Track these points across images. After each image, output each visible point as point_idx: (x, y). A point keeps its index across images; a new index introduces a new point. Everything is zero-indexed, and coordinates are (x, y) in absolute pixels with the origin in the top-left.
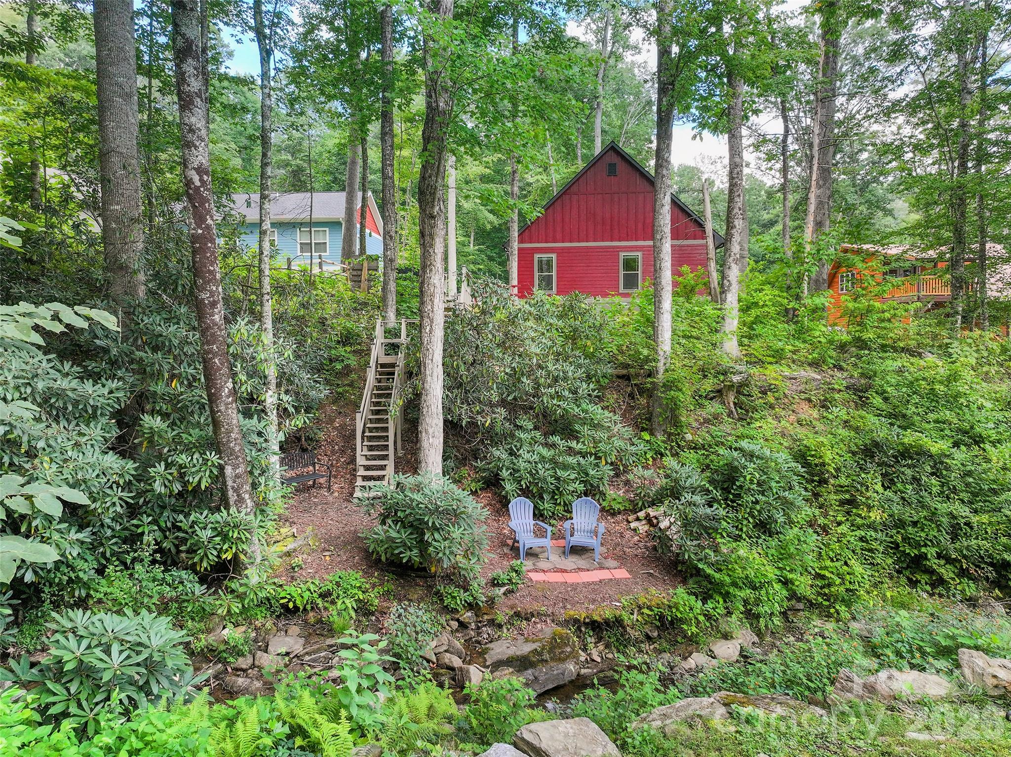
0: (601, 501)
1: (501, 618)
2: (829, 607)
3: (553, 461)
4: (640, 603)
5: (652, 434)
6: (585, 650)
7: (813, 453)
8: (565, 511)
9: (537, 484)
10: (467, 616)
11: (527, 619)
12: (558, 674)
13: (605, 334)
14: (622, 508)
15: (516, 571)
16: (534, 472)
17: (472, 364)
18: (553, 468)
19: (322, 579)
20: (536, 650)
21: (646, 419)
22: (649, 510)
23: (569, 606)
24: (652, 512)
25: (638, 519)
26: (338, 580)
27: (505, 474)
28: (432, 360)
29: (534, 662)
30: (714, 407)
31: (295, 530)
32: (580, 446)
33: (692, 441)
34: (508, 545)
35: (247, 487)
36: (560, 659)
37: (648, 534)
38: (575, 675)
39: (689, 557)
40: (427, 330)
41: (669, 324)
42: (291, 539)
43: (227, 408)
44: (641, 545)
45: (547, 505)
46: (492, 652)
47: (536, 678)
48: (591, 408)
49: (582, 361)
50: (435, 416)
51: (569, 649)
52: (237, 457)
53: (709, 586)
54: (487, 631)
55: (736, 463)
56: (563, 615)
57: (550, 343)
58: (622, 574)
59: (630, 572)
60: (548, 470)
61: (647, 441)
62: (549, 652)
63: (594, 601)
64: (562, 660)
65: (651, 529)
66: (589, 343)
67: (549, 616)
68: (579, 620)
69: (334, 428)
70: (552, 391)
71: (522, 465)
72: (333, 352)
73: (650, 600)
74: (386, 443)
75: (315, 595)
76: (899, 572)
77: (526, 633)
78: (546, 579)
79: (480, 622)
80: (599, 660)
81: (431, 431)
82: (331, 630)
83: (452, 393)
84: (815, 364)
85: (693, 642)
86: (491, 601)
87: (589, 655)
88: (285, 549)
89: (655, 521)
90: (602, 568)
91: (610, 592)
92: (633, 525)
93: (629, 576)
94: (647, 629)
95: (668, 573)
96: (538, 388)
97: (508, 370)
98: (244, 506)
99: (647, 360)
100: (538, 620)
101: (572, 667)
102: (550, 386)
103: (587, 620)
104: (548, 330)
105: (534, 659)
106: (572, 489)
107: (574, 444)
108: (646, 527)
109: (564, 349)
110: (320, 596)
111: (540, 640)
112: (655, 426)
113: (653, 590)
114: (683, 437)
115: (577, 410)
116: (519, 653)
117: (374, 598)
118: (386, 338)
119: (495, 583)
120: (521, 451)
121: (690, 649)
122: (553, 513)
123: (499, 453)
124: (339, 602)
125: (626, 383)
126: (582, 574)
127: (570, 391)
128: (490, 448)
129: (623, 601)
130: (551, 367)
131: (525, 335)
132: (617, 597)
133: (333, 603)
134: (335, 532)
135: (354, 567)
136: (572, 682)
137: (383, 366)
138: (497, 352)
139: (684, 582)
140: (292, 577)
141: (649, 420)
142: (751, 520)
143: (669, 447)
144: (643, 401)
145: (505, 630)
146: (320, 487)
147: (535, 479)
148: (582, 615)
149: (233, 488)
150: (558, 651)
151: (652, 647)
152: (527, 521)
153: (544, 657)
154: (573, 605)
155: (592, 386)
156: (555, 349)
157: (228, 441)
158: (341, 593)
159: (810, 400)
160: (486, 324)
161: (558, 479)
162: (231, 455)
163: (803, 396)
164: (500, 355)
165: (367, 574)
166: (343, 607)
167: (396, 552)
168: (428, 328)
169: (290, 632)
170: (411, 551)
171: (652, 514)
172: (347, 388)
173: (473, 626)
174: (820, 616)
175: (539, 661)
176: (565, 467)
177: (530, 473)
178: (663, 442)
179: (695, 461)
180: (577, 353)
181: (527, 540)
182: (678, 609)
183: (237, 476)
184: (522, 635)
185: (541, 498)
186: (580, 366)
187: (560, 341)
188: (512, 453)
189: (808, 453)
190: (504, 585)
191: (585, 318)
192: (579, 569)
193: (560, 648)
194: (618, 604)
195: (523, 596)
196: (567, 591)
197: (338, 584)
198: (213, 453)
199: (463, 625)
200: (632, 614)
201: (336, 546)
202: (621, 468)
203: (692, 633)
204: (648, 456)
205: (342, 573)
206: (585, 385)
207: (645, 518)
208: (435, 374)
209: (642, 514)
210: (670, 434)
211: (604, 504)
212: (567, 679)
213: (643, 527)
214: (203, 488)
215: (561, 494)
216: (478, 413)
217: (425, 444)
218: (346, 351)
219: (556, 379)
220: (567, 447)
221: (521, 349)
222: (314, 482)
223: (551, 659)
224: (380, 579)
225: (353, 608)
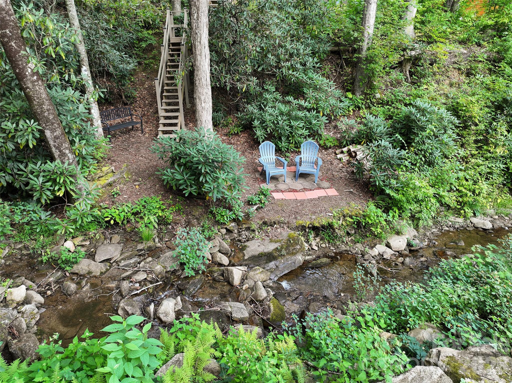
0: (318, 140)
1: (254, 226)
2: (460, 209)
3: (289, 114)
4: (345, 213)
5: (353, 93)
6: (307, 242)
7: (464, 108)
8: (295, 147)
9: (278, 131)
10: (232, 225)
11: (272, 226)
12: (291, 263)
13: (326, 20)
14: (332, 145)
15: (264, 194)
16: (276, 122)
17: (232, 45)
18: (289, 120)
19: (133, 203)
20: (277, 248)
21: (350, 83)
22: (351, 147)
23: (299, 218)
24: (352, 148)
25: (342, 152)
26: (144, 204)
27: (256, 123)
28: (200, 42)
29: (276, 257)
30: (395, 75)
31: (113, 168)
32: (307, 104)
33: (380, 99)
34: (258, 171)
35: (67, 145)
36: (292, 253)
37: (349, 162)
38: (302, 262)
39: (379, 183)
40: (195, 17)
41: (374, 12)
42: (111, 174)
43: (34, 85)
44: (344, 170)
45: (283, 144)
46: (248, 249)
47: (277, 267)
48: (315, 76)
49: (309, 41)
50: (205, 86)
51: (298, 247)
52: (53, 124)
53: (390, 201)
54: (245, 234)
55: (413, 117)
56: (295, 223)
57: (288, 28)
58: (332, 192)
59: (338, 190)
60: (285, 121)
61: (351, 99)
62: (286, 250)
63: (314, 213)
64: (294, 254)
65: (351, 159)
66: (315, 28)
67: (286, 224)
68: (305, 227)
69: (145, 88)
70: (288, 64)
71: (268, 118)
72: (140, 34)
73: (351, 211)
74: (177, 100)
75: (129, 214)
76: (504, 185)
77: (270, 235)
78: (284, 198)
79: (241, 229)
80: (316, 248)
81: (202, 98)
82: (141, 238)
83: (219, 66)
84: (462, 42)
85: (377, 238)
86: (247, 216)
87: (310, 245)
88: (107, 182)
89: (354, 154)
90: (319, 188)
91: (325, 206)
92: (339, 156)
93: (338, 194)
94: (348, 229)
95: (362, 191)
96: (279, 62)
97: (258, 49)
98: (66, 158)
99: (356, 40)
100: (278, 226)
101: (300, 258)
102: (287, 60)
103: (310, 226)
104: (287, 18)
105: (276, 255)
106: (300, 133)
107: (302, 102)
108: (348, 158)
109: (298, 32)
110: (133, 214)
111: (280, 241)
112: (357, 88)
113: (353, 204)
114: (375, 96)
115: (305, 78)
116: (266, 251)
117: (169, 215)
118: (175, 23)
119: (249, 203)
120: (267, 108)
121: (375, 241)
122: (288, 149)
123: (252, 108)
124: (146, 219)
125: (337, 56)
126: (307, 193)
127: (301, 64)
128: (246, 106)
129: (334, 212)
130: (289, 46)
131: (271, 21)
132: (330, 209)
133: (142, 218)
134: (143, 167)
135: (156, 193)
136: (300, 266)
137: (174, 44)
138: (251, 35)
139: (373, 197)
140: (113, 202)
141: (352, 83)
142: (423, 159)
143: (364, 103)
144: (349, 70)
145: (257, 233)
146: (137, 130)
147: (276, 127)
148: (307, 223)
149: (55, 146)
150: (291, 248)
151: (350, 239)
152: (271, 157)
153: (283, 253)
154: (301, 216)
155: (315, 60)
156: (291, 32)
157: (42, 111)
158: (146, 212)
159: (459, 69)
160: (242, 12)
161: (291, 127)
162: (47, 122)
163: (456, 66)
164: (253, 37)
165: (165, 197)
166: (149, 221)
167: (181, 188)
168: (196, 15)
169: (113, 239)
170: (191, 187)
171: (352, 150)
172: (151, 61)
173: (236, 231)
174: (453, 214)
175: (279, 255)
176: (297, 118)
177: (273, 123)
178: (361, 99)
179: (382, 113)
180: (307, 35)
181: (271, 171)
182: (369, 218)
183: (56, 138)
184: (268, 236)
185: (280, 139)
186: (308, 45)
187: (295, 26)
188: (261, 109)
189: (460, 108)
190: (256, 204)
191: (313, 8)
192: (305, 189)
193: (293, 246)
194: (330, 214)
195: (269, 210)
196: (297, 206)
197: (144, 206)
198: (32, 121)
199: (229, 231)
200: (339, 220)
201: (143, 178)
202: (333, 118)
203: (378, 233)
204: (350, 109)
205: (147, 198)
206: (311, 60)
207: (348, 152)
208: (203, 54)
209: (345, 149)
210: (366, 94)
211: (321, 142)
212: (297, 265)
213: (345, 158)
214: (31, 146)
215: (293, 136)
216: (238, 80)
217: (199, 107)
218: (148, 33)
219: (291, 55)
220: (298, 104)
221: (268, 32)
222: (133, 126)
223: (287, 253)
224: (174, 201)
225: (155, 221)
